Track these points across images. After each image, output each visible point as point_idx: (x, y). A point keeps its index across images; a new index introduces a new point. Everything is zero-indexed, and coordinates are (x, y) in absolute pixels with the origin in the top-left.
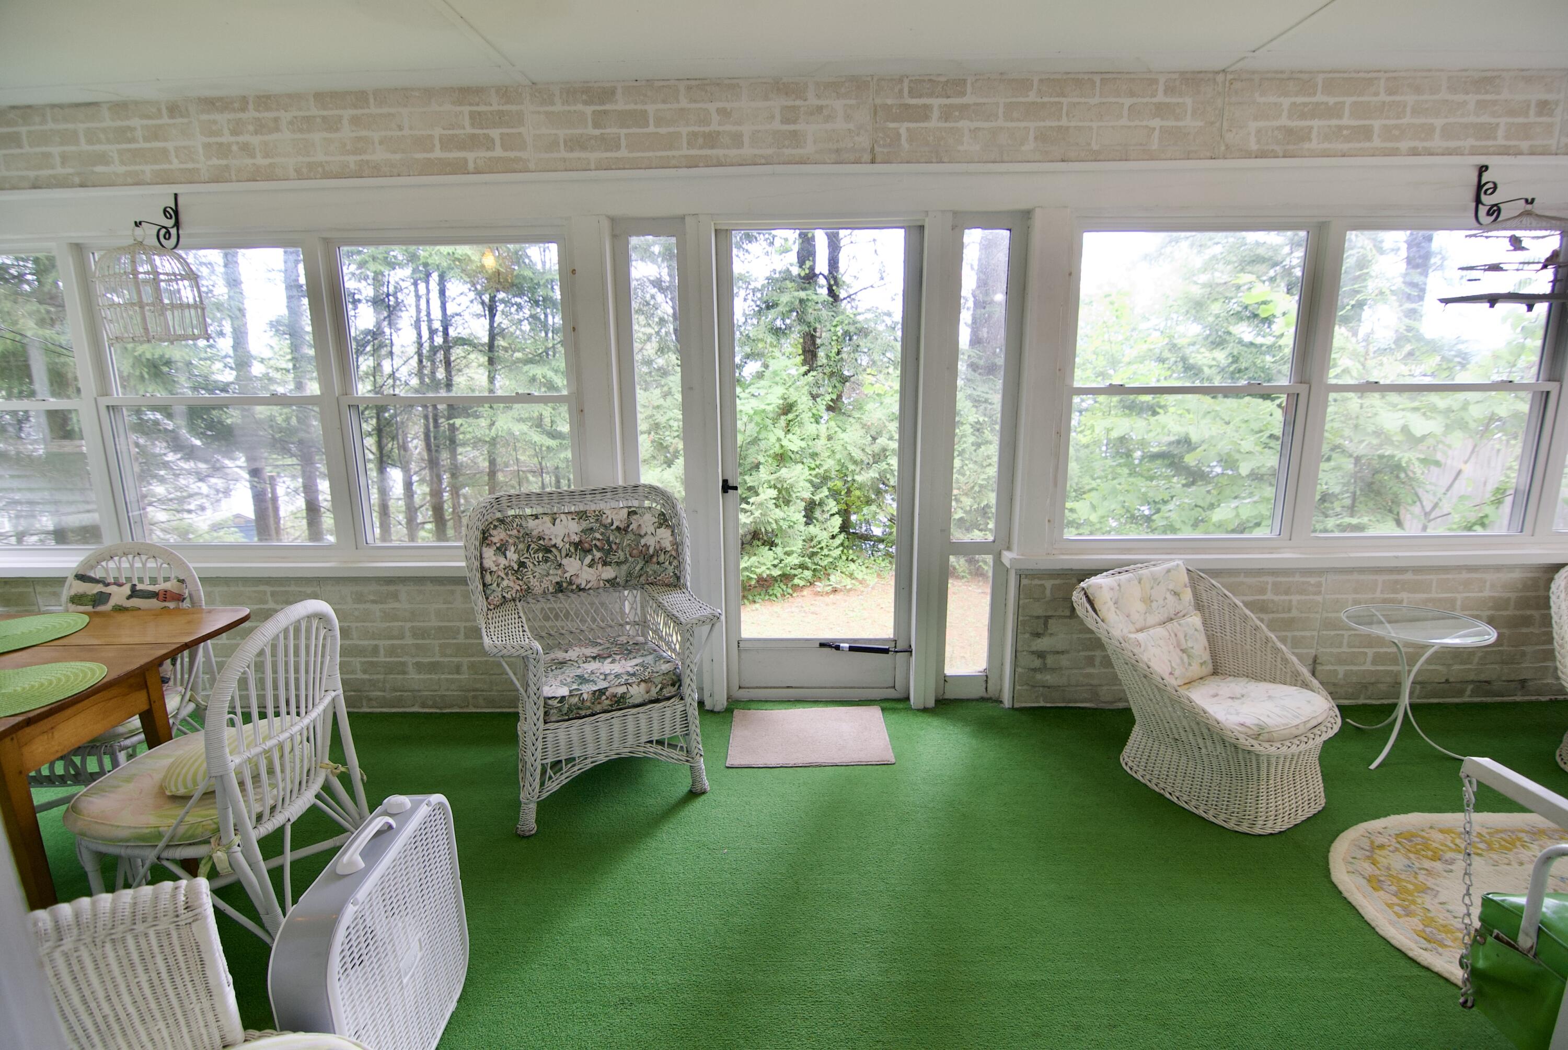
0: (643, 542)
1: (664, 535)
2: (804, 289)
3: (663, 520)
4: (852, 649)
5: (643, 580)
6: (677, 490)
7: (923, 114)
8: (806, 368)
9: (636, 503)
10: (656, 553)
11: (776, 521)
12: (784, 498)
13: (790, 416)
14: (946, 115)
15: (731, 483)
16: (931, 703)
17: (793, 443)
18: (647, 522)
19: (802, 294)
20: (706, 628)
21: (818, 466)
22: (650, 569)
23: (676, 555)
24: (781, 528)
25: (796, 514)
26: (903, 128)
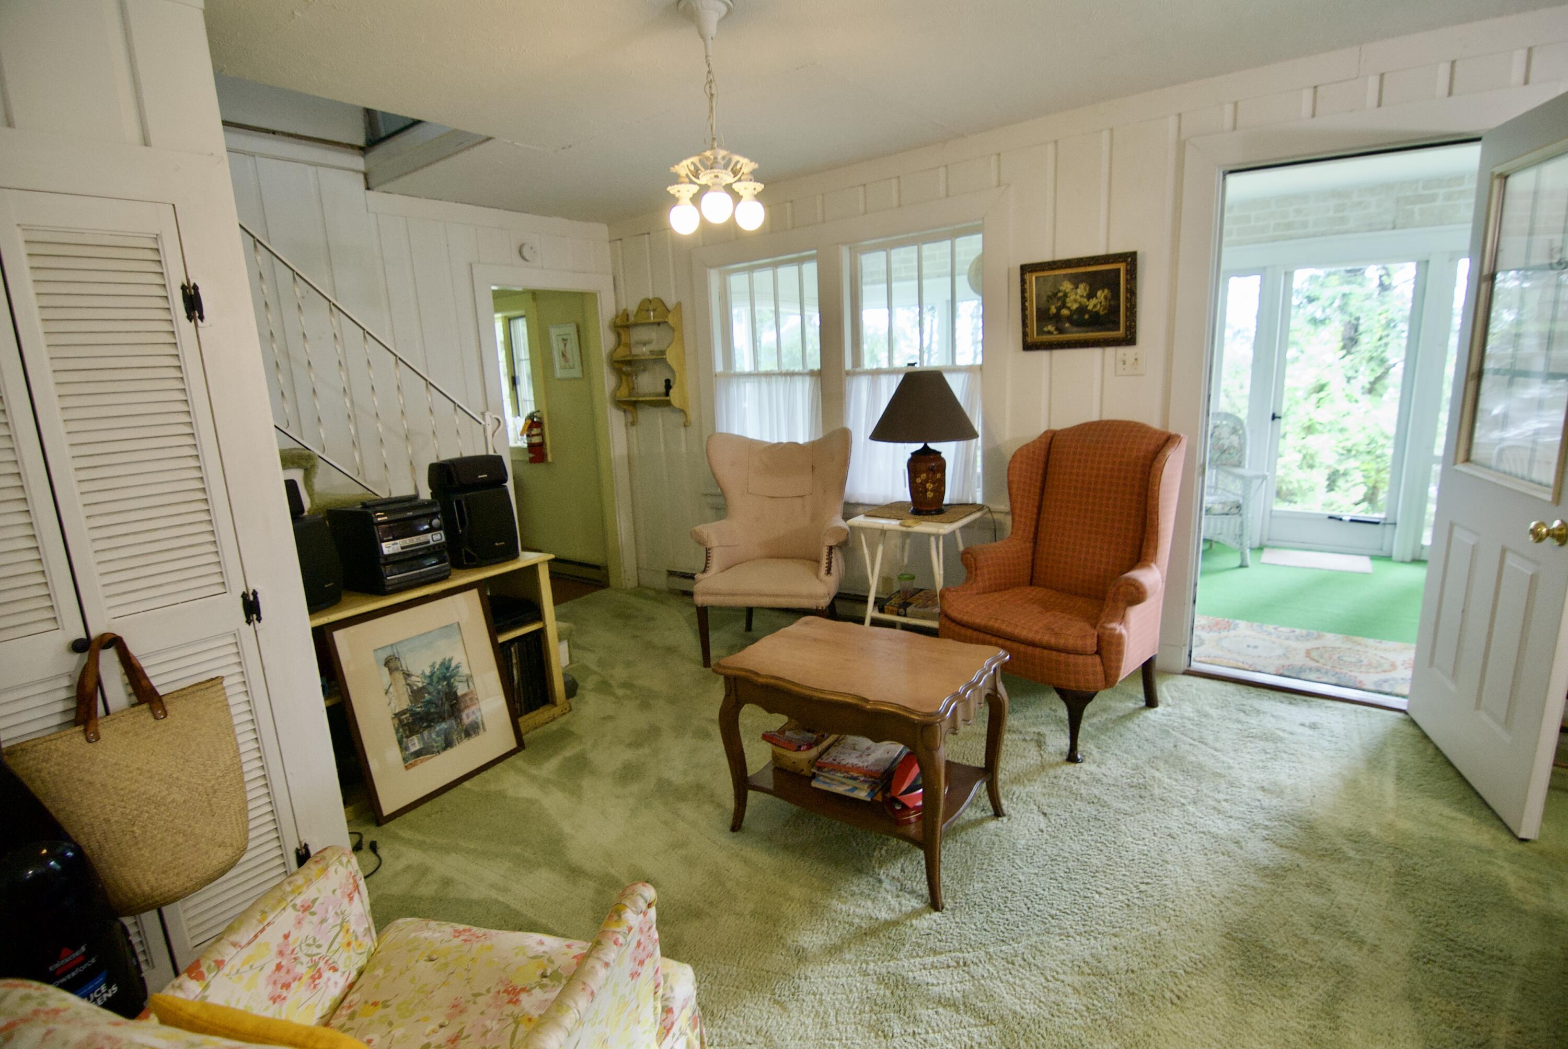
0: (1221, 442)
1: (1235, 440)
2: (1349, 283)
3: (1234, 431)
4: (1352, 521)
5: (1219, 462)
6: (1243, 415)
7: (1433, 198)
8: (1344, 352)
9: (1219, 422)
10: (1229, 448)
11: (1298, 482)
12: (1309, 463)
13: (1321, 394)
14: (1449, 197)
15: (1277, 415)
16: (1409, 558)
17: (1321, 416)
18: (1225, 432)
19: (1346, 289)
20: (1259, 481)
21: (1347, 439)
22: (1224, 456)
23: (1241, 450)
24: (1300, 487)
25: (1320, 477)
26: (1417, 208)
